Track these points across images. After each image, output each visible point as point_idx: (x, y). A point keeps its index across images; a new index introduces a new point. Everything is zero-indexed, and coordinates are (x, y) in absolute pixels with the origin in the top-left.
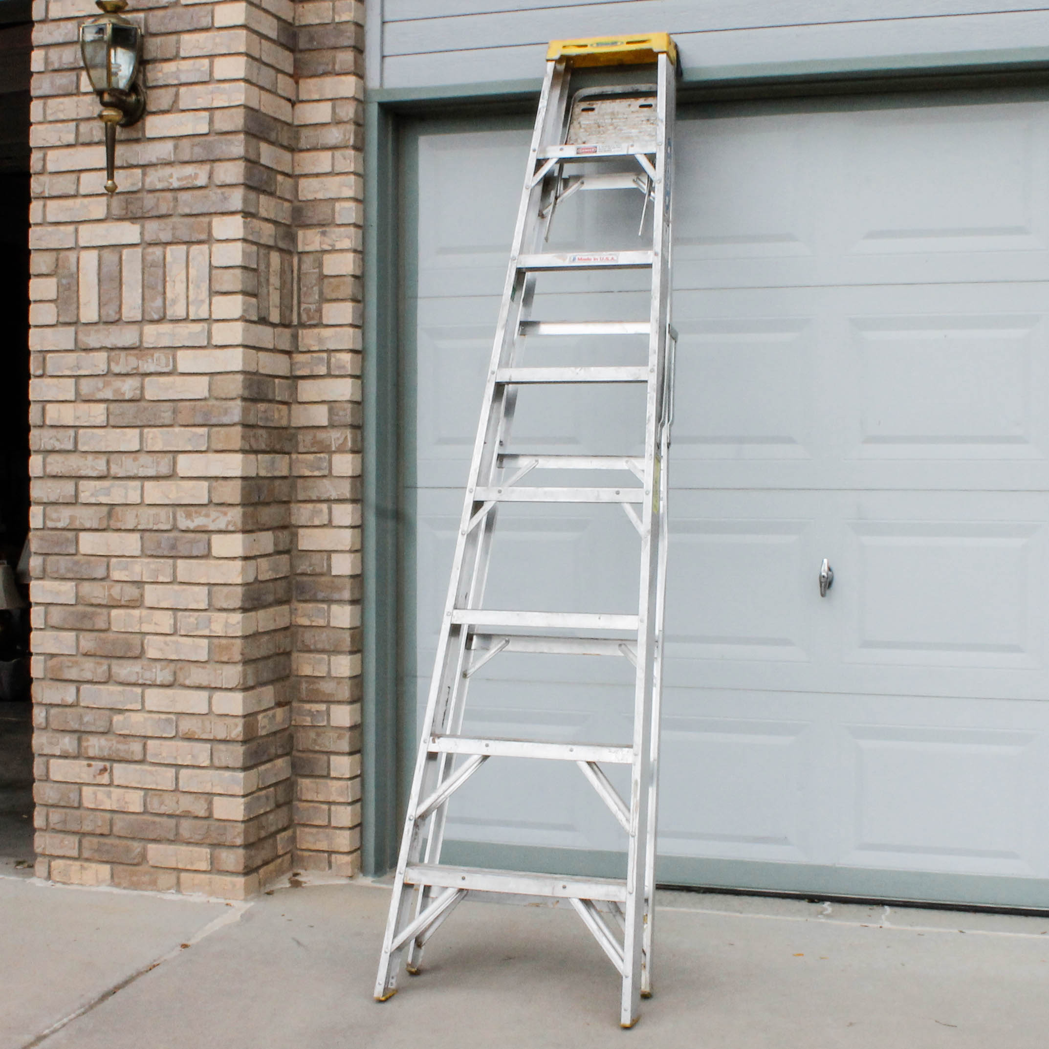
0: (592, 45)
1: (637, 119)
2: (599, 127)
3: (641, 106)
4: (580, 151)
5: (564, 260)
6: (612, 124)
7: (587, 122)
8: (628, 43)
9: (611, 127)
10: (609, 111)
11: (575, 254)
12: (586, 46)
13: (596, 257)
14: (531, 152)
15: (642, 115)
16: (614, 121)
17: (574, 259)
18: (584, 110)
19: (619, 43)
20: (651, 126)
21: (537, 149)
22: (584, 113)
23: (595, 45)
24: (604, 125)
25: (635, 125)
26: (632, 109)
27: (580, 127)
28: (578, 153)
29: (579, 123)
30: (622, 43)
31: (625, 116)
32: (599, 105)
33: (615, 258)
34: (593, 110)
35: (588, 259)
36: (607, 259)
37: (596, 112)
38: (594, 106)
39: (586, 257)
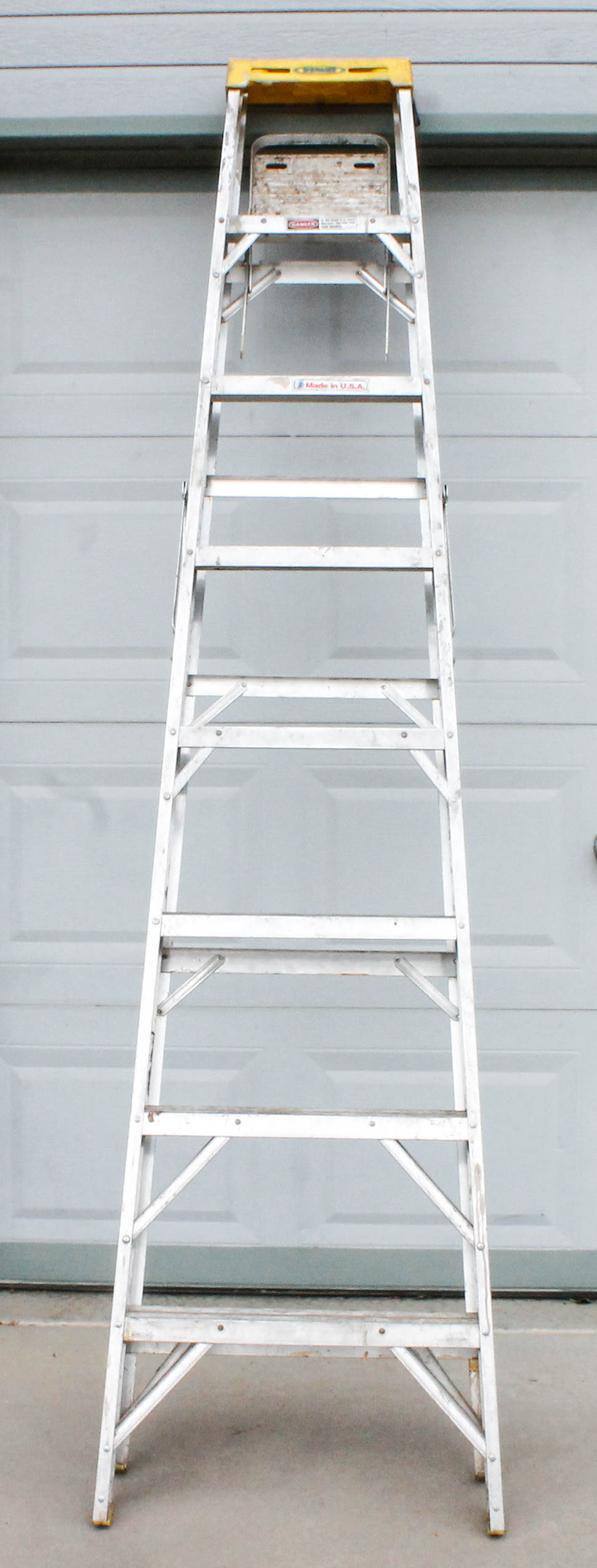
0: (296, 70)
1: (354, 184)
2: (298, 193)
3: (357, 166)
4: (293, 225)
5: (285, 385)
6: (317, 189)
7: (279, 184)
8: (351, 70)
9: (316, 194)
10: (309, 169)
11: (302, 377)
12: (287, 71)
14: (217, 222)
15: (361, 178)
16: (319, 184)
17: (301, 385)
18: (269, 167)
19: (338, 70)
20: (377, 195)
21: (225, 218)
22: (271, 171)
23: (301, 71)
24: (305, 189)
25: (352, 192)
26: (344, 168)
27: (269, 191)
28: (289, 228)
29: (266, 185)
30: (343, 70)
31: (336, 179)
32: (292, 161)
33: (364, 385)
34: (284, 167)
35: (323, 386)
36: (352, 386)
37: (289, 170)
38: (285, 162)
39: (319, 383)
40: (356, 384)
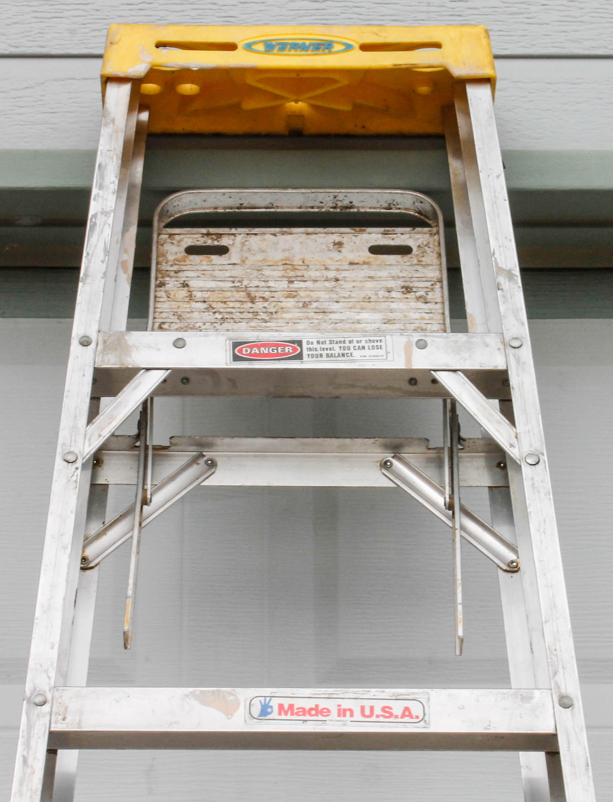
1: (370, 284)
2: (253, 300)
3: (375, 250)
4: (245, 351)
6: (292, 294)
7: (212, 284)
8: (367, 48)
9: (290, 303)
11: (267, 691)
12: (230, 47)
13: (346, 704)
14: (75, 346)
15: (384, 273)
16: (297, 285)
17: (265, 711)
18: (192, 250)
20: (421, 305)
21: (94, 336)
22: (196, 259)
24: (267, 294)
25: (368, 300)
26: (348, 254)
27: (191, 297)
28: (236, 358)
29: (185, 285)
31: (332, 274)
32: (239, 238)
33: (417, 710)
34: (222, 251)
35: (317, 711)
37: (234, 256)
38: (225, 241)
39: (308, 704)
40: (397, 708)
